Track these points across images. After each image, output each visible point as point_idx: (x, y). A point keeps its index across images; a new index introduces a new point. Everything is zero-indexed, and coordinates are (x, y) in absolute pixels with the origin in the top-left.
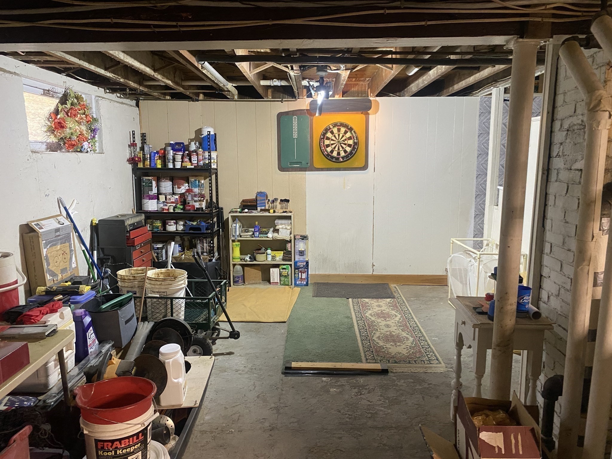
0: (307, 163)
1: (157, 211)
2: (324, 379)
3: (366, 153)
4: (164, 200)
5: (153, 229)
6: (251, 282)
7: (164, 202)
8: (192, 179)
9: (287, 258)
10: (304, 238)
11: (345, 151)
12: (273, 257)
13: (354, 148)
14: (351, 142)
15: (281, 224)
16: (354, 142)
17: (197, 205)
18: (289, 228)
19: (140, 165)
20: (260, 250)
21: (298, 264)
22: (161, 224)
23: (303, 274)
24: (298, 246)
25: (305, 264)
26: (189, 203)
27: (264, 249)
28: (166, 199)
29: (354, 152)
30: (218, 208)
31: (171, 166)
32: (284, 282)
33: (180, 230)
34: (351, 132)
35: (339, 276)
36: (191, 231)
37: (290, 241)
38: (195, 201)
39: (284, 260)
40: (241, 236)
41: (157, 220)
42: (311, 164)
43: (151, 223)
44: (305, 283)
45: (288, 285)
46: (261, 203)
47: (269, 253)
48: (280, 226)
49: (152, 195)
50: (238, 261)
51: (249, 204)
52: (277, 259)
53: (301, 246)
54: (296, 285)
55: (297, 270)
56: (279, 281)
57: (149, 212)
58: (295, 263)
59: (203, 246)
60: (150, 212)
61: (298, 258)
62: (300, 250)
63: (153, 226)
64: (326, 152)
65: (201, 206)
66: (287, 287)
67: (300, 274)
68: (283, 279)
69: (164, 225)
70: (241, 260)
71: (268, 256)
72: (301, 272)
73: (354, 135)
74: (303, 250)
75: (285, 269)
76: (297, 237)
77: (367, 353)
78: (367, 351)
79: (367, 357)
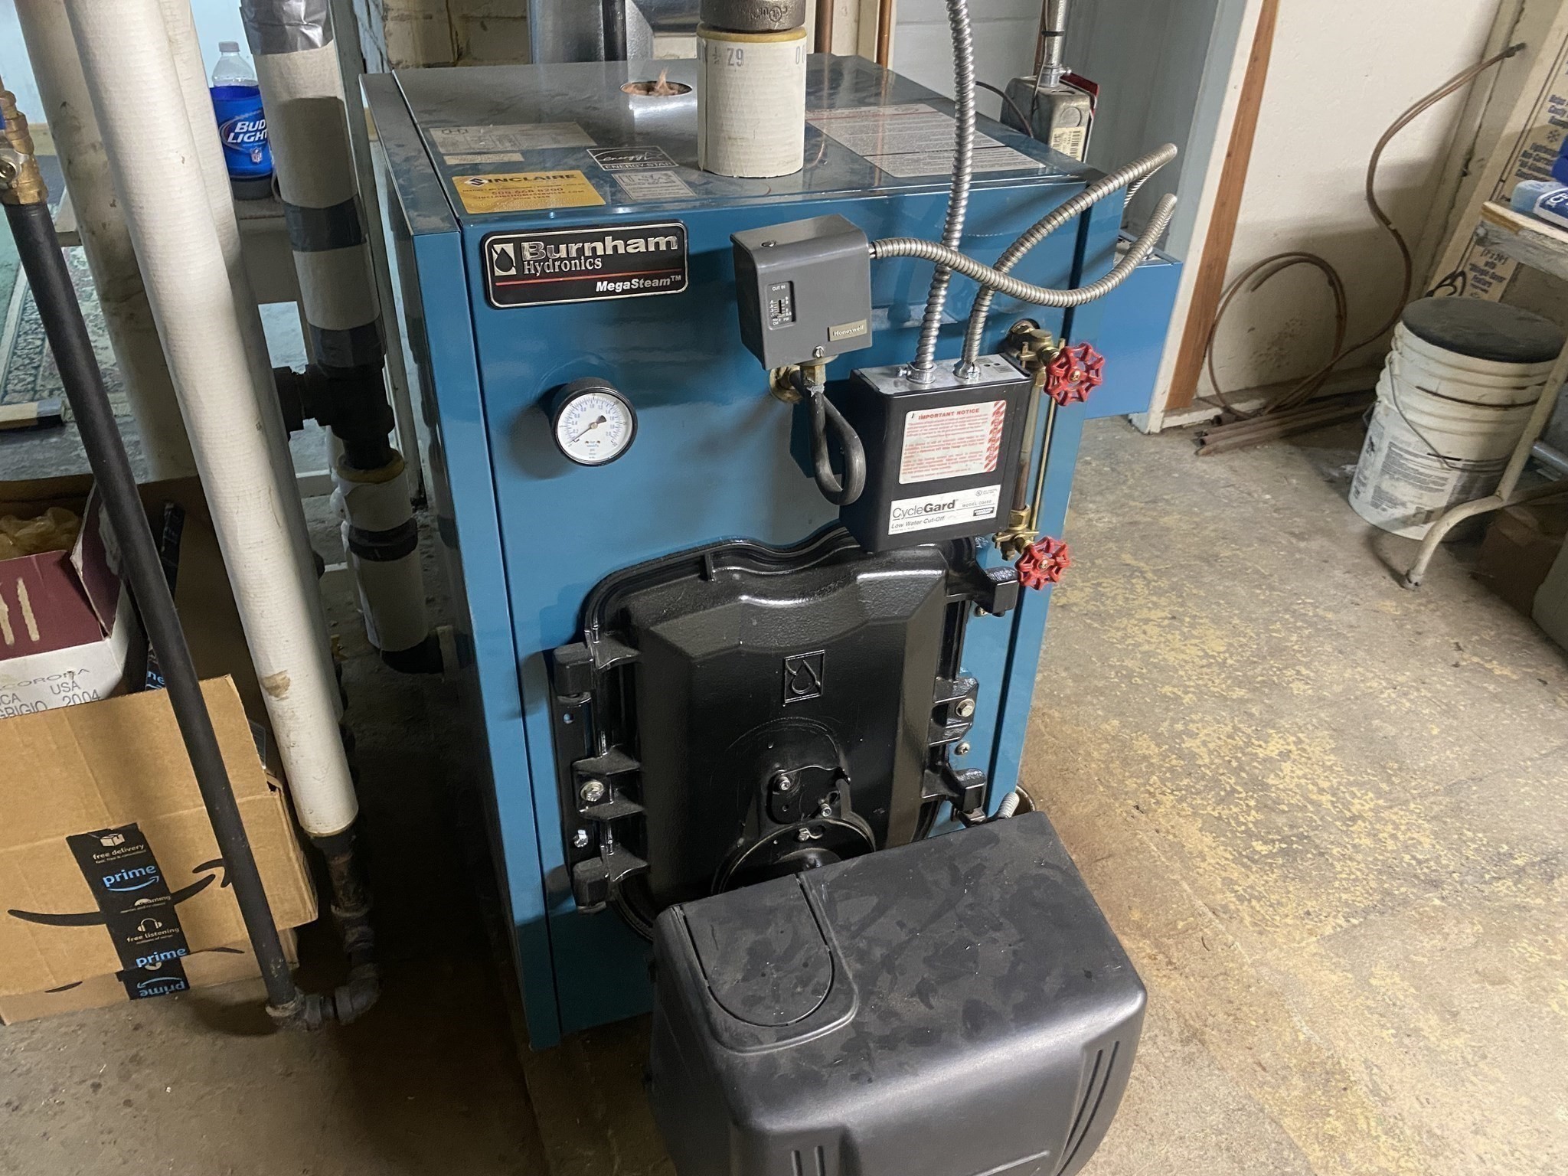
77: (16, 373)
78: (17, 369)
79: (10, 387)
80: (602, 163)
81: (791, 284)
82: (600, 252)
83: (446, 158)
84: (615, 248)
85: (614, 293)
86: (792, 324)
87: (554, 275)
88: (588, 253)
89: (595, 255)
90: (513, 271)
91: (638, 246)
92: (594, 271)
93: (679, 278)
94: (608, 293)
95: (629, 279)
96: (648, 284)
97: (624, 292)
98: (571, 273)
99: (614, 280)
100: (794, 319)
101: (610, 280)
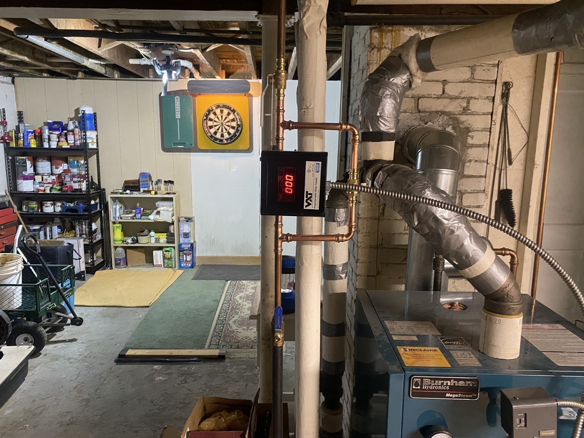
0: (191, 145)
1: (33, 191)
2: (156, 367)
3: (250, 135)
4: (41, 181)
5: (29, 210)
6: (134, 265)
7: (40, 183)
8: (71, 160)
9: (170, 240)
10: (189, 220)
11: (229, 133)
12: (157, 240)
13: (237, 130)
14: (234, 124)
15: (163, 206)
16: (238, 125)
17: (76, 186)
18: (171, 209)
19: (13, 145)
20: (143, 232)
21: (183, 246)
22: (37, 206)
23: (187, 256)
24: (182, 228)
25: (190, 246)
26: (66, 184)
27: (146, 231)
28: (43, 180)
29: (237, 134)
30: (100, 188)
31: (46, 145)
32: (168, 265)
33: (58, 211)
34: (234, 113)
35: (226, 258)
36: (69, 213)
37: (173, 223)
38: (75, 182)
39: (168, 242)
40: (121, 218)
41: (34, 201)
42: (195, 145)
43: (26, 204)
44: (190, 265)
45: (171, 267)
46: (144, 184)
47: (152, 235)
48: (162, 208)
49: (27, 176)
50: (119, 243)
51: (131, 185)
52: (162, 241)
53: (186, 228)
54: (180, 267)
55: (182, 253)
56: (162, 264)
57: (23, 193)
58: (180, 245)
59: (82, 228)
60: (25, 193)
61: (182, 240)
62: (184, 232)
63: (29, 207)
64: (209, 134)
65: (81, 187)
66: (170, 269)
67: (185, 256)
68: (166, 261)
69: (41, 206)
70: (123, 241)
71: (151, 238)
72: (186, 254)
73: (237, 117)
74: (188, 232)
75: (168, 251)
76: (181, 219)
77: (214, 338)
78: (215, 336)
79: (212, 343)
80: (445, 344)
81: (525, 415)
82: (449, 384)
83: (393, 336)
84: (454, 384)
85: (452, 397)
86: (525, 428)
87: (432, 390)
88: (445, 384)
89: (447, 385)
90: (419, 387)
91: (461, 383)
92: (446, 390)
93: (475, 395)
94: (450, 397)
95: (458, 394)
96: (464, 396)
97: (455, 398)
98: (438, 390)
99: (453, 394)
100: (526, 426)
101: (451, 393)
